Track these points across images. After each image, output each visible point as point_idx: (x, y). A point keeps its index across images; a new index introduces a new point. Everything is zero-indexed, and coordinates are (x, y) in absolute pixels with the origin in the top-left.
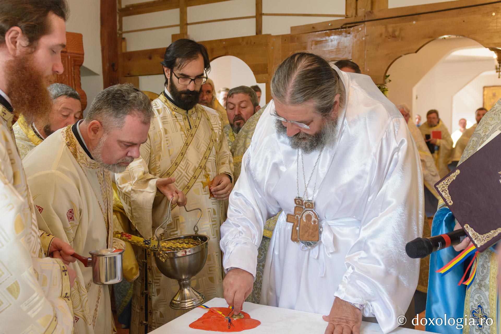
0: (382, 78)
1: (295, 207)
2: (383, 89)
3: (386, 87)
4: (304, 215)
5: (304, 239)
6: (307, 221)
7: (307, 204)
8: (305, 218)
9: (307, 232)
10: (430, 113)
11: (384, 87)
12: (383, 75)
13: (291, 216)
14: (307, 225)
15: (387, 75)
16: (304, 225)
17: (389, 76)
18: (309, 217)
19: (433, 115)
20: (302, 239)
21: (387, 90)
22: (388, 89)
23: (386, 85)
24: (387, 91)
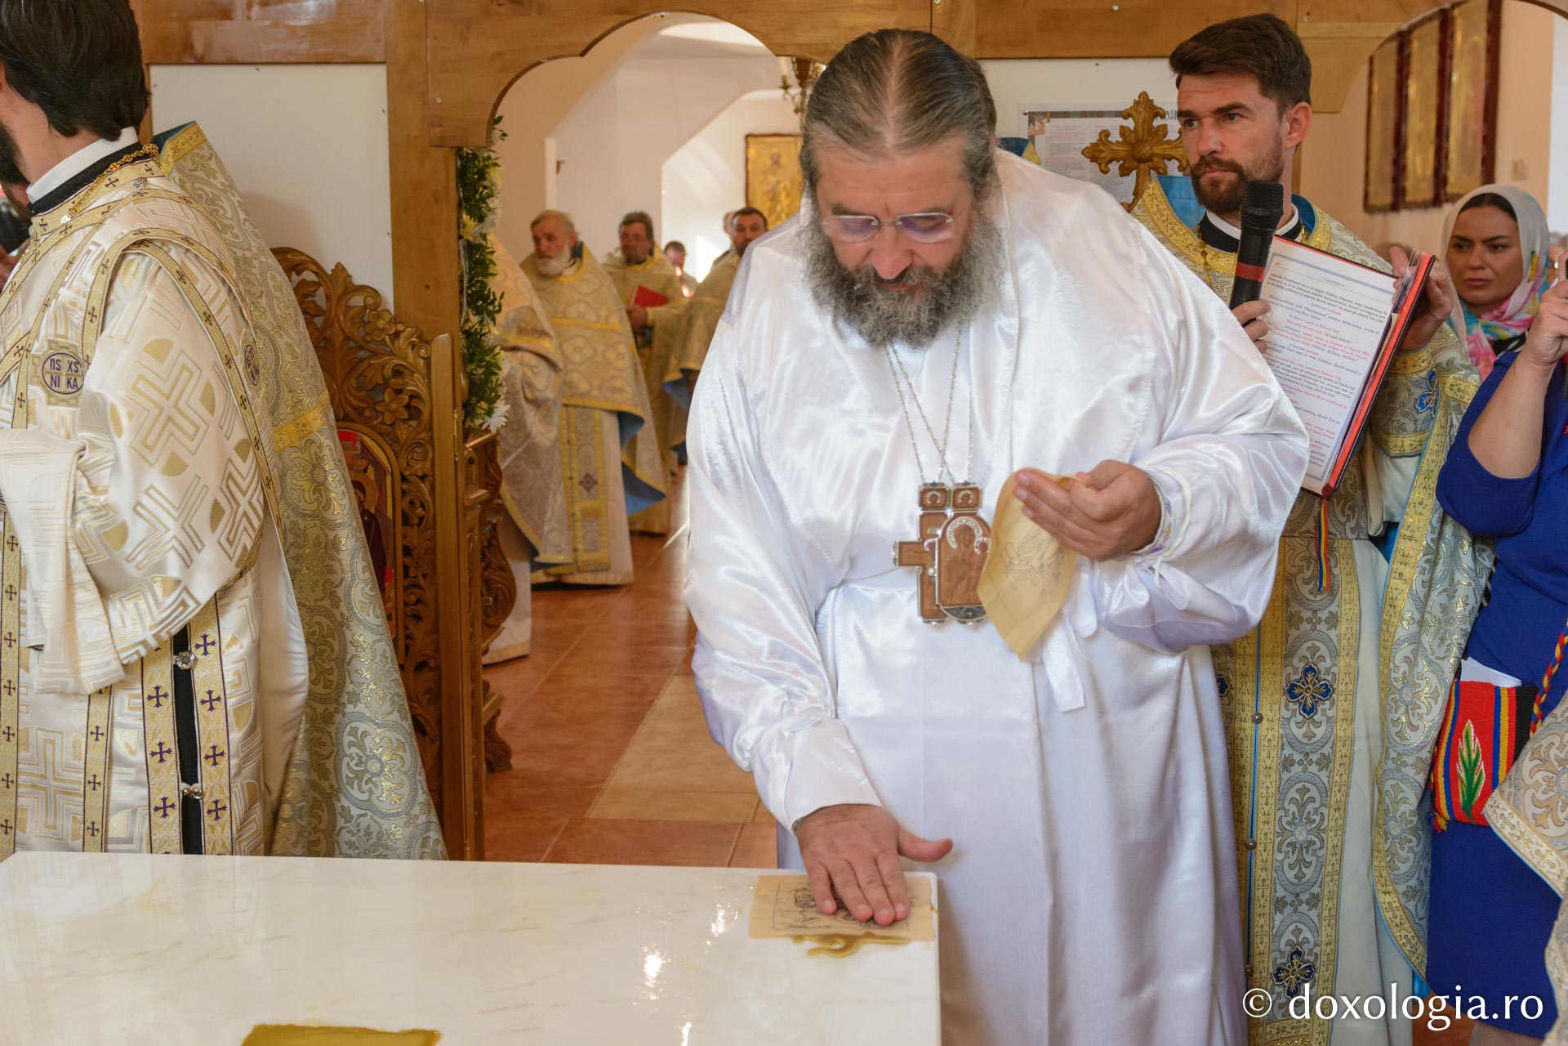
0: (485, 127)
1: (922, 517)
2: (484, 160)
3: (493, 155)
4: (949, 529)
5: (954, 602)
6: (962, 547)
7: (962, 493)
8: (953, 539)
9: (963, 579)
10: (629, 221)
11: (486, 155)
12: (487, 117)
13: (911, 546)
14: (960, 558)
15: (497, 116)
16: (954, 559)
17: (501, 118)
18: (965, 534)
19: (638, 228)
20: (949, 602)
21: (496, 165)
22: (498, 162)
23: (493, 148)
24: (497, 168)
